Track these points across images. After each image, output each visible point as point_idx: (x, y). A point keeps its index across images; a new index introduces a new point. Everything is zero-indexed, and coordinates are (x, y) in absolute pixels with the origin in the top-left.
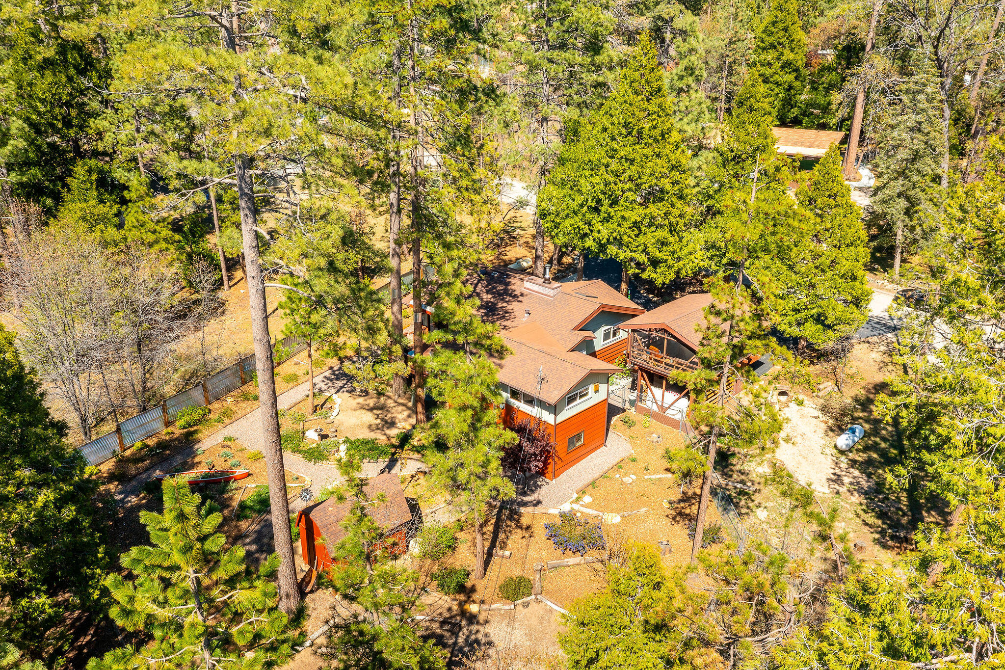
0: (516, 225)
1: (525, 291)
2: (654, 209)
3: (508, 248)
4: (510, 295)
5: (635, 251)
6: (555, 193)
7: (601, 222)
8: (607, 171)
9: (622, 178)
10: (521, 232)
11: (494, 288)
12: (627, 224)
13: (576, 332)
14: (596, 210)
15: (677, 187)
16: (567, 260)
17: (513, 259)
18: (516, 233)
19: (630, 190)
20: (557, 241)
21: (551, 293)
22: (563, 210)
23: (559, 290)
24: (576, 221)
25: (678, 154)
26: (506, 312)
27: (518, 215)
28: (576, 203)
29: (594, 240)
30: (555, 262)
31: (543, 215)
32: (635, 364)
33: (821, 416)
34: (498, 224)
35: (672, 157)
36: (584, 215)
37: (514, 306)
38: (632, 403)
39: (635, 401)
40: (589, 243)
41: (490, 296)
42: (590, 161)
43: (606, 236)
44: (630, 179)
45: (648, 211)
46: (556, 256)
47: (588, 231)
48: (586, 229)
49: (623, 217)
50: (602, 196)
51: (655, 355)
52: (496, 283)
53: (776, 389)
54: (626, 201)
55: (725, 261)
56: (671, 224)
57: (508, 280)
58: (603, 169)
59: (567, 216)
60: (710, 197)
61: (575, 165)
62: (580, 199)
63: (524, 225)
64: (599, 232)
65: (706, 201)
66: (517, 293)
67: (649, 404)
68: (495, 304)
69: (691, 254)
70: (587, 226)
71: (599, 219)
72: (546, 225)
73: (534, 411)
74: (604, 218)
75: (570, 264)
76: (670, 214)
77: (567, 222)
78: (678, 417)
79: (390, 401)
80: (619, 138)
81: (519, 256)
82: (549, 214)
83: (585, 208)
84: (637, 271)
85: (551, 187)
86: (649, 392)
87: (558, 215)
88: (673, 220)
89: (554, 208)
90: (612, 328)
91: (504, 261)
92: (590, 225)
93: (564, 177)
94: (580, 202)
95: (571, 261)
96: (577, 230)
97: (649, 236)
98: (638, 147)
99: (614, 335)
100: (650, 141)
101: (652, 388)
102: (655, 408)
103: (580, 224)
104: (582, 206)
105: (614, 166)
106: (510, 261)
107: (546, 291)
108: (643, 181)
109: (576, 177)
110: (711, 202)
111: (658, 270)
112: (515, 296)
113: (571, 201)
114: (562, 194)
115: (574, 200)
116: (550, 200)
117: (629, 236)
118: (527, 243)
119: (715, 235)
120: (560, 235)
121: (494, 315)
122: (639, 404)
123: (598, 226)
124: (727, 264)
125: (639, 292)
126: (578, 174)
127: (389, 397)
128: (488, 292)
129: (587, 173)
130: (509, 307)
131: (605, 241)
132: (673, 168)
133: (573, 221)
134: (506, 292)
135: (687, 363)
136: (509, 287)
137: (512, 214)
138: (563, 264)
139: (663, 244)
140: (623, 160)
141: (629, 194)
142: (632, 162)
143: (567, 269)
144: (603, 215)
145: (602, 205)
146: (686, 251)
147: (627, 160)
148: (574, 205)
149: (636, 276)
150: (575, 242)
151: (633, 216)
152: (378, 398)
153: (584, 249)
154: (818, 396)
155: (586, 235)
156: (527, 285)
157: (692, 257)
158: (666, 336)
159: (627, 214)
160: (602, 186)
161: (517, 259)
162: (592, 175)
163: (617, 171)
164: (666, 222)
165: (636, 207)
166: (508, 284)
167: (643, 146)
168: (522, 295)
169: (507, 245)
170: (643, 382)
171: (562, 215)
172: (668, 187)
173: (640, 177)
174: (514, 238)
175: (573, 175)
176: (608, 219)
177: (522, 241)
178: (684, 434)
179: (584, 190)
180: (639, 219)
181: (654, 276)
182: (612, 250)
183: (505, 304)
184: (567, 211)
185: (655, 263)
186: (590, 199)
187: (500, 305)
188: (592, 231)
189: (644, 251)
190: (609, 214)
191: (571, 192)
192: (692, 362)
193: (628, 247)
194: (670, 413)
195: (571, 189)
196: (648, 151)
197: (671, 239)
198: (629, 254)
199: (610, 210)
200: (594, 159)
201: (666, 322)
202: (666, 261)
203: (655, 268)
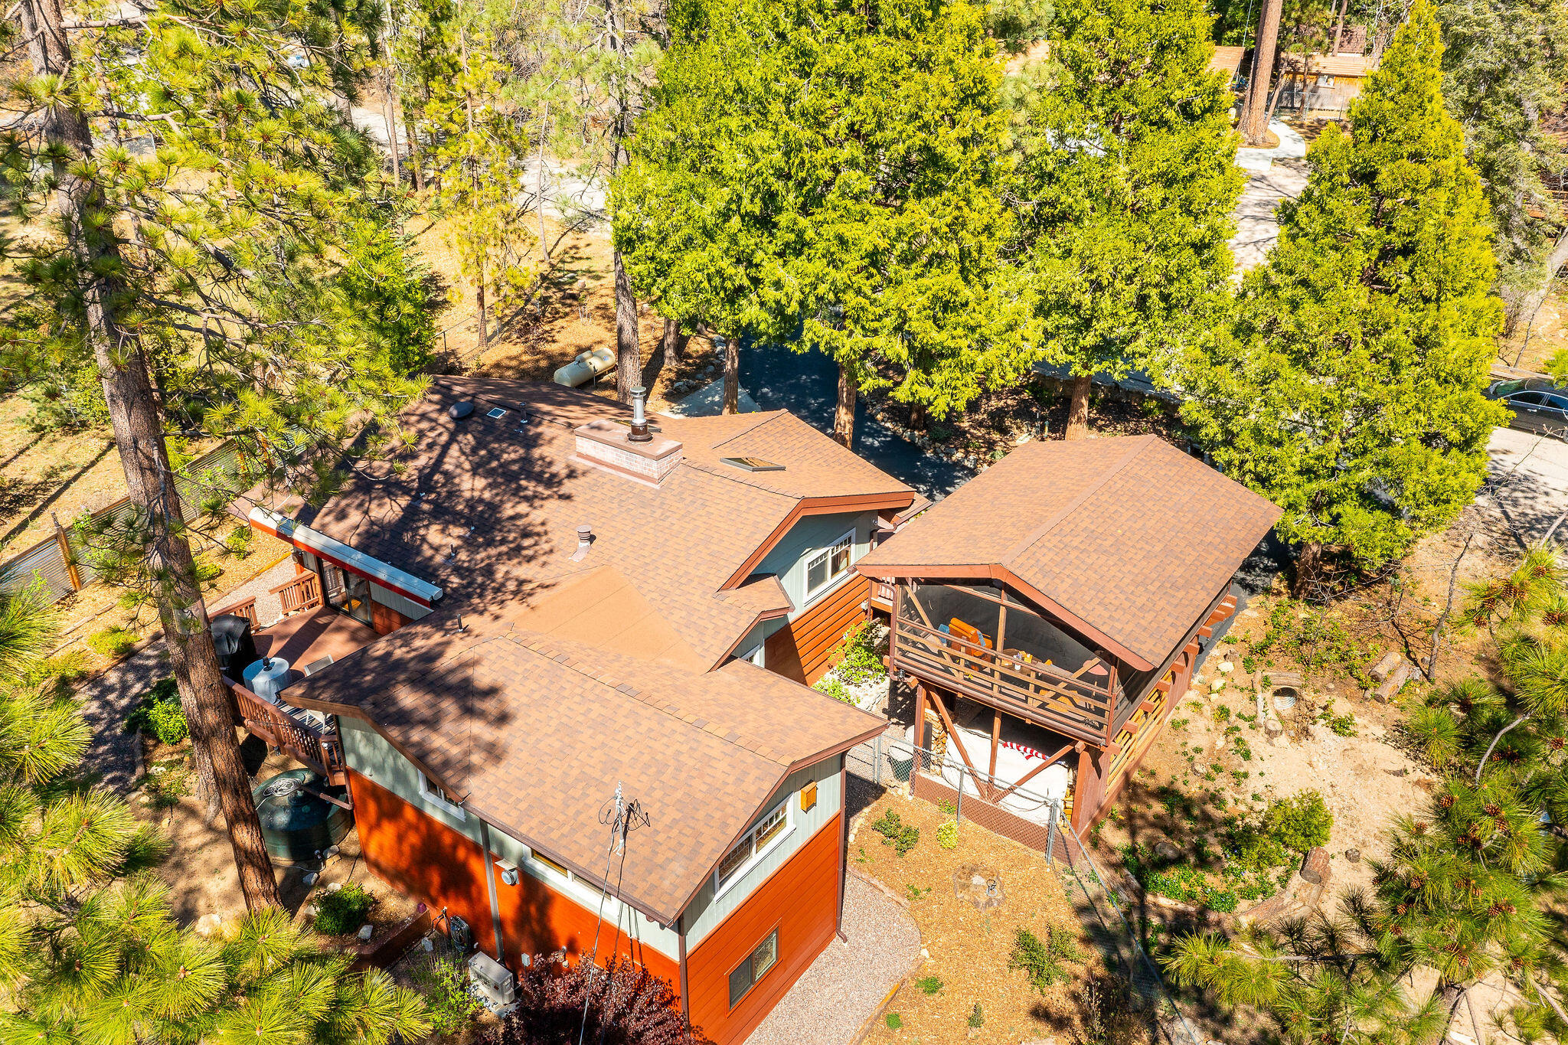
0: (576, 266)
1: (581, 464)
2: (920, 214)
3: (559, 323)
4: (538, 478)
5: (875, 332)
6: (650, 183)
7: (781, 254)
8: (788, 112)
9: (830, 133)
10: (591, 284)
11: (493, 456)
12: (853, 260)
13: (733, 592)
14: (764, 223)
15: (976, 153)
16: (698, 345)
17: (571, 350)
18: (577, 286)
19: (852, 163)
20: (668, 310)
21: (654, 468)
22: (677, 229)
23: (675, 458)
24: (713, 256)
25: (975, 60)
26: (526, 534)
27: (581, 244)
28: (708, 208)
29: (762, 304)
30: (670, 353)
31: (626, 243)
32: (908, 674)
33: (1410, 764)
34: (532, 267)
35: (963, 66)
36: (734, 240)
37: (547, 513)
38: (903, 771)
39: (909, 764)
40: (750, 312)
41: (480, 483)
42: (739, 90)
43: (798, 296)
44: (854, 132)
45: (904, 221)
46: (670, 340)
47: (746, 283)
48: (740, 276)
49: (842, 241)
50: (778, 186)
51: (969, 651)
52: (498, 440)
53: (1266, 683)
54: (843, 195)
55: (1089, 340)
56: (964, 254)
57: (533, 431)
58: (776, 108)
59: (688, 242)
60: (1049, 178)
61: (700, 105)
62: (719, 197)
63: (597, 266)
64: (778, 285)
65: (1037, 189)
66: (559, 468)
67: (950, 777)
68: (493, 507)
69: (1011, 328)
70: (741, 269)
71: (772, 248)
72: (637, 269)
73: (610, 910)
74: (787, 245)
75: (705, 356)
76: (964, 225)
77: (690, 260)
78: (1039, 817)
79: (192, 827)
80: (816, 19)
81: (584, 343)
82: (642, 238)
83: (735, 222)
84: (882, 382)
85: (641, 167)
86: (950, 741)
87: (663, 240)
88: (970, 242)
89: (651, 223)
90: (827, 552)
91: (549, 357)
92: (750, 264)
93: (672, 136)
94: (722, 205)
95: (707, 347)
96: (717, 281)
97: (910, 286)
98: (869, 41)
99: (835, 569)
100: (902, 23)
101: (959, 730)
102: (971, 789)
103: (725, 264)
104: (726, 216)
105: (806, 99)
106: (563, 354)
107: (639, 464)
108: (889, 135)
109: (704, 135)
110: (1049, 192)
111: (937, 378)
112: (552, 481)
113: (695, 203)
114: (670, 185)
115: (702, 199)
116: (640, 200)
117: (859, 292)
118: (603, 307)
119: (1066, 276)
120: (674, 296)
121: (490, 543)
122: (923, 774)
123: (771, 269)
124: (1096, 348)
125: (873, 418)
126: (708, 127)
127: (191, 812)
128: (474, 472)
129: (734, 123)
130: (536, 516)
131: (793, 308)
132: (967, 98)
133: (703, 257)
134: (528, 468)
135: (1073, 677)
136: (537, 453)
137: (568, 241)
138: (689, 356)
139: (946, 308)
140: (833, 80)
141: (849, 175)
142: (856, 83)
143: (699, 368)
144: (785, 237)
145: (779, 210)
146: (1000, 323)
147: (840, 77)
148: (706, 213)
149: (880, 394)
150: (714, 310)
151: (868, 236)
152: (157, 819)
153: (737, 326)
154: (1379, 699)
155: (740, 290)
156: (585, 446)
157: (1015, 337)
158: (1005, 600)
159: (850, 230)
160: (777, 157)
161: (581, 350)
162: (746, 127)
163: (819, 112)
164: (953, 249)
165: (874, 210)
166: (532, 442)
167: (883, 37)
168: (572, 474)
169: (556, 315)
170: (930, 713)
171: (675, 240)
172: (953, 153)
173: (880, 126)
174: (574, 297)
175: (695, 130)
176: (798, 247)
177: (591, 303)
178: (1060, 865)
179: (728, 170)
180: (883, 244)
181: (925, 393)
182: (817, 331)
183: (523, 508)
184: (686, 231)
185: (926, 359)
186: (747, 196)
187: (508, 511)
188: (756, 281)
189: (898, 329)
190: (800, 234)
191: (692, 178)
192: (1087, 677)
193: (856, 321)
194: (1012, 804)
195: (694, 168)
196: (897, 51)
197: (966, 293)
198: (860, 341)
199: (803, 222)
200: (752, 81)
201: (1006, 562)
202: (954, 353)
203: (927, 372)
